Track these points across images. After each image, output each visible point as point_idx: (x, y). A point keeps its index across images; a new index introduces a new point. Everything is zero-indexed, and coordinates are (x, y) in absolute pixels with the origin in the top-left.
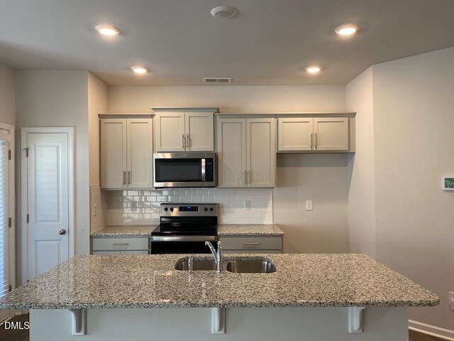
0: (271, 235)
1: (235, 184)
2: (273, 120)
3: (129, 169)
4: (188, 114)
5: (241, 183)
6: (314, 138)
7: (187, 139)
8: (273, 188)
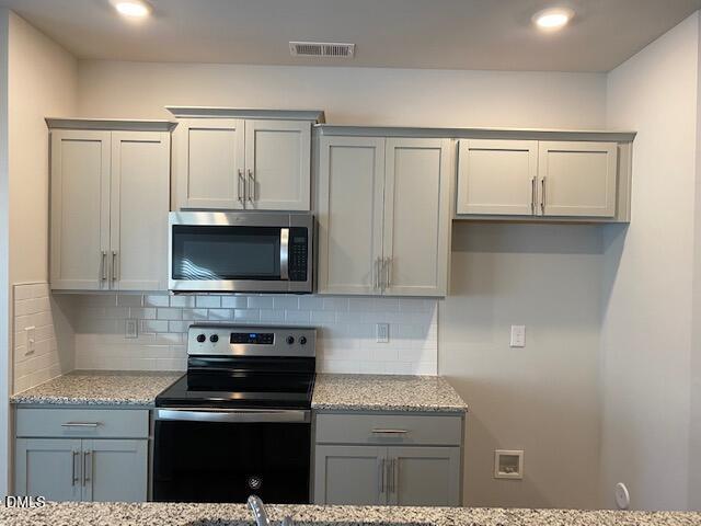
0: (438, 412)
1: (357, 287)
2: (447, 144)
3: (115, 249)
4: (251, 124)
5: (371, 286)
6: (539, 185)
7: (249, 183)
8: (443, 298)
